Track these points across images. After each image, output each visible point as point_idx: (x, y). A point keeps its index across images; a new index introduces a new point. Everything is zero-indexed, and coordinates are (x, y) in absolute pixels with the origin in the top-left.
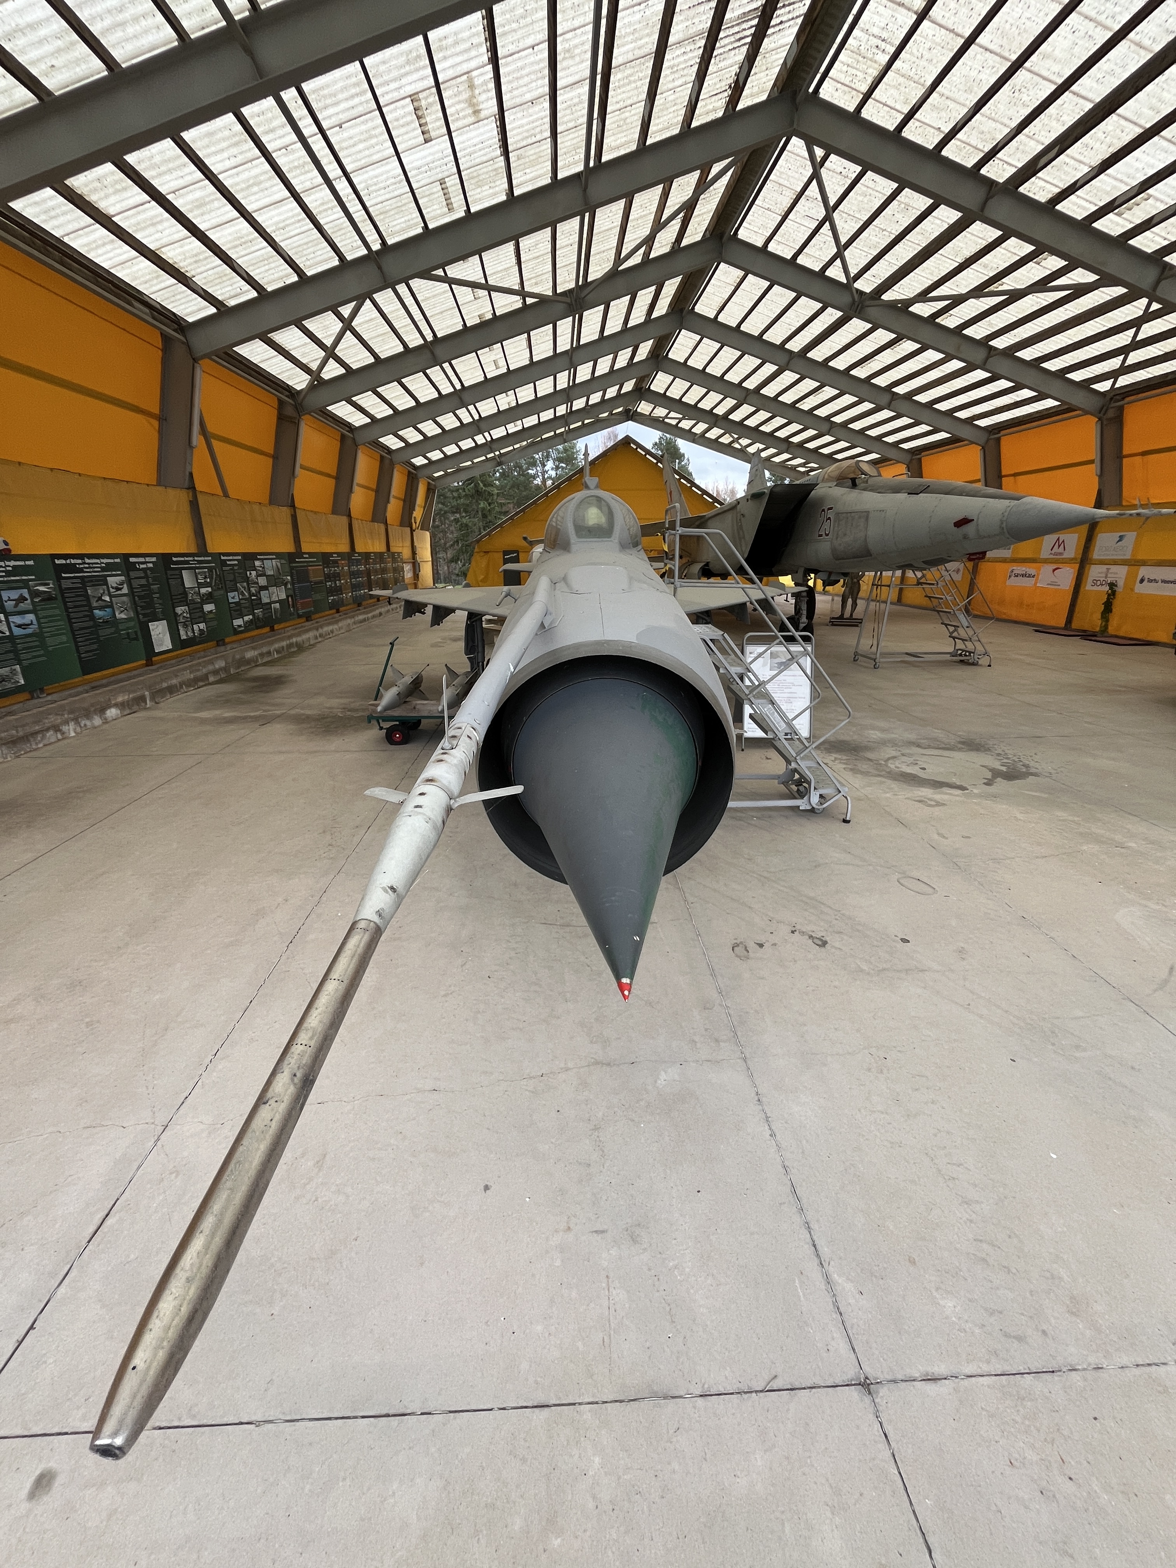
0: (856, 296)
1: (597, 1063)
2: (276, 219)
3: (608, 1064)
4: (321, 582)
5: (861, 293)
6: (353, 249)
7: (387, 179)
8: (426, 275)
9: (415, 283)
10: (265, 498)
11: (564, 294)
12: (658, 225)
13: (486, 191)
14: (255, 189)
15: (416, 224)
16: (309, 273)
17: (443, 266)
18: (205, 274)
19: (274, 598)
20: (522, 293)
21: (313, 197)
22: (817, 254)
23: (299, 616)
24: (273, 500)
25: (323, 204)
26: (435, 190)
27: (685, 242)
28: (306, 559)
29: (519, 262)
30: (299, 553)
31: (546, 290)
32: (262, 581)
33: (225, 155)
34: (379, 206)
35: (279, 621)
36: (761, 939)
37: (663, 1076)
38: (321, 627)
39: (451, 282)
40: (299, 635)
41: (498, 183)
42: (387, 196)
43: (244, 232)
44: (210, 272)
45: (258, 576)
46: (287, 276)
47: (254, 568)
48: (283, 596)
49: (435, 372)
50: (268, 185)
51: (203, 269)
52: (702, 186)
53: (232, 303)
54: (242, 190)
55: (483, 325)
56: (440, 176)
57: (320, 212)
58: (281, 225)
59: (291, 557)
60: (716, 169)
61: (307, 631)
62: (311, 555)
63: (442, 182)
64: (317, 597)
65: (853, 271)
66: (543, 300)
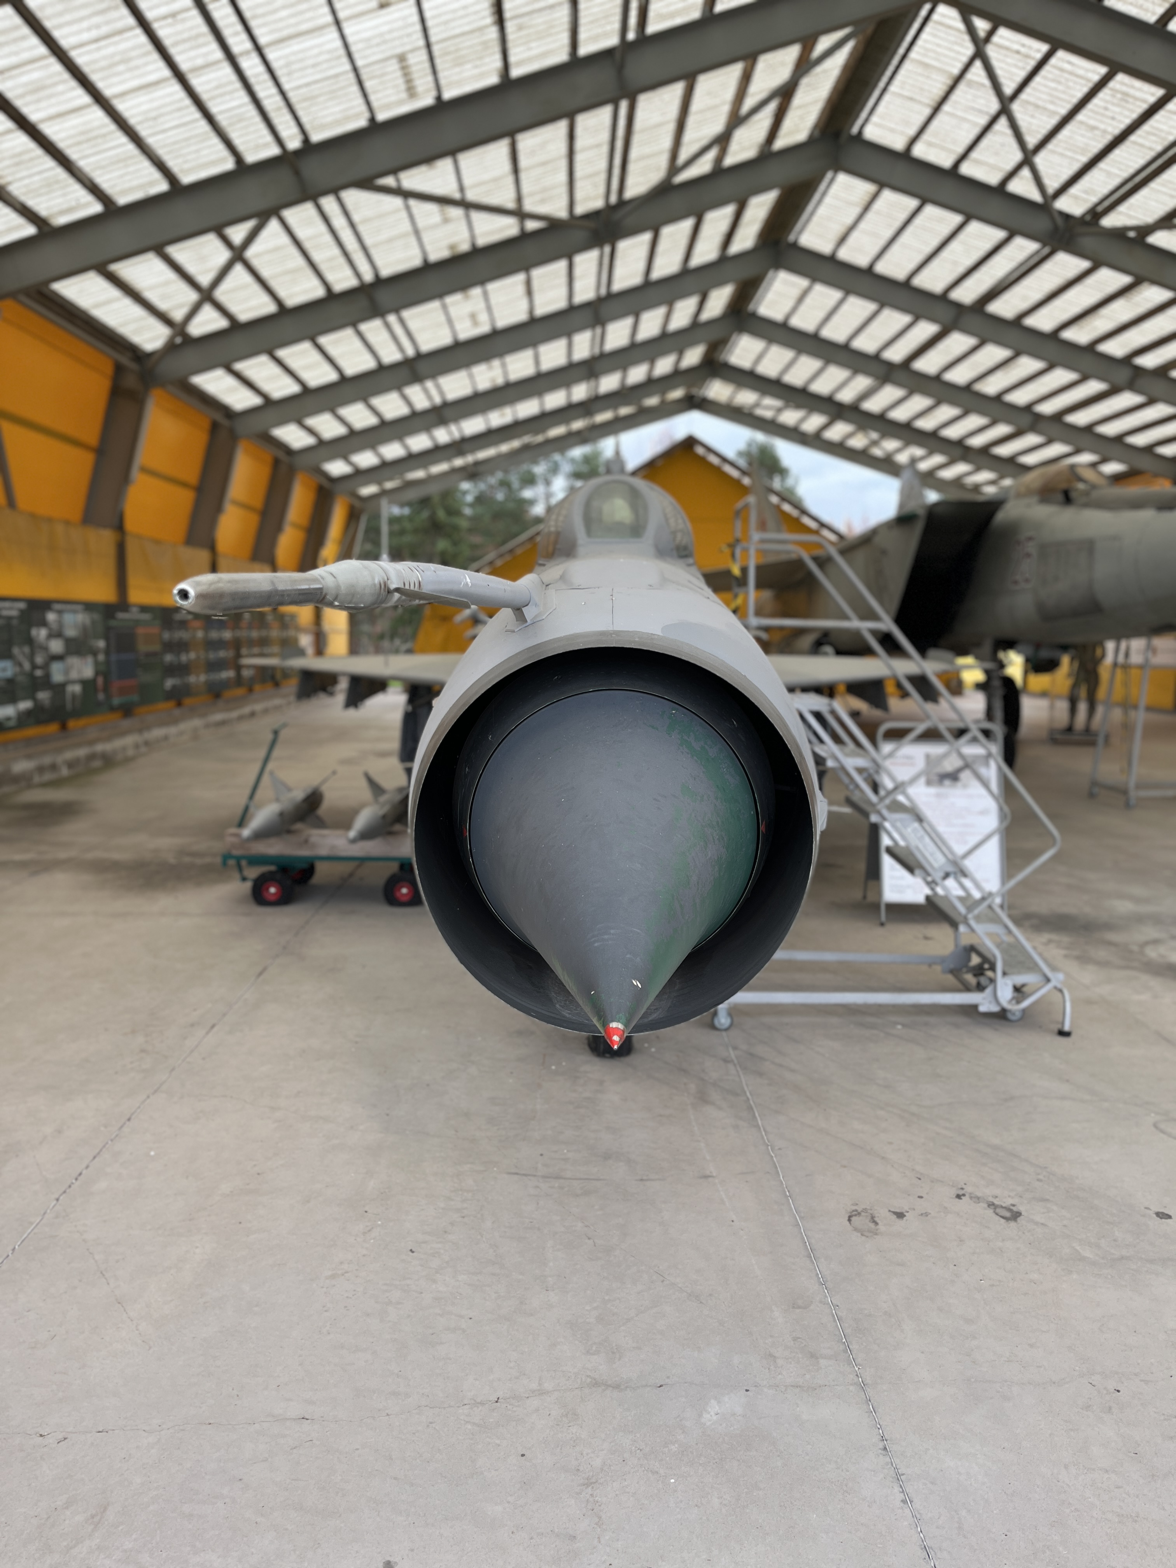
0: (1060, 221)
1: (596, 1384)
2: (145, 107)
3: (617, 1387)
4: (155, 654)
5: (1067, 217)
6: (258, 148)
7: (320, 54)
8: (367, 184)
9: (352, 196)
10: (76, 514)
11: (589, 216)
12: (736, 120)
13: (468, 70)
14: (121, 68)
15: (357, 116)
16: (187, 179)
17: (395, 171)
18: (26, 181)
19: (74, 675)
20: (520, 214)
21: (204, 79)
22: (992, 160)
23: (112, 709)
24: (89, 517)
25: (217, 87)
26: (390, 69)
27: (780, 143)
28: (134, 614)
29: (516, 170)
30: (123, 604)
31: (559, 209)
32: (56, 646)
33: (85, 24)
34: (304, 90)
35: (77, 713)
36: (900, 1204)
37: (714, 1408)
38: (148, 728)
39: (406, 195)
40: (109, 739)
41: (487, 60)
42: (318, 76)
43: (96, 124)
44: (36, 178)
45: (51, 636)
46: (151, 184)
47: (44, 623)
48: (88, 672)
49: (373, 328)
50: (140, 62)
51: (25, 173)
52: (804, 66)
53: (62, 220)
54: (102, 69)
55: (456, 261)
56: (399, 51)
57: (213, 98)
58: (153, 114)
59: (108, 611)
60: (824, 43)
61: (123, 734)
62: (144, 609)
63: (402, 58)
64: (146, 678)
65: (1052, 184)
66: (553, 225)
